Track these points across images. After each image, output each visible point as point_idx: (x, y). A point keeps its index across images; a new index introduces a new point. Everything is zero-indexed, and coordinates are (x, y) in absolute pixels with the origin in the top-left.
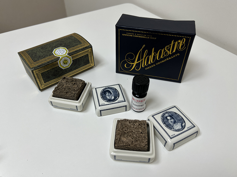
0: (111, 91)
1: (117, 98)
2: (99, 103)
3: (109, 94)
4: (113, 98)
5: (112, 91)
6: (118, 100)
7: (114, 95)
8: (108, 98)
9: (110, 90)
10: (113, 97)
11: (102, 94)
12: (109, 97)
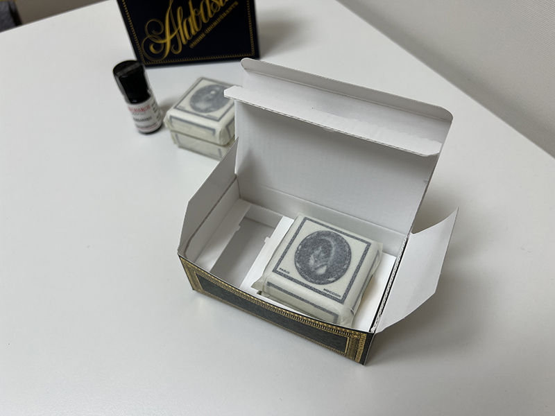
1: (331, 279)
2: (280, 261)
3: (322, 255)
4: (322, 271)
5: (337, 252)
6: (327, 287)
8: (312, 262)
10: (325, 268)
11: (304, 244)
12: (316, 261)
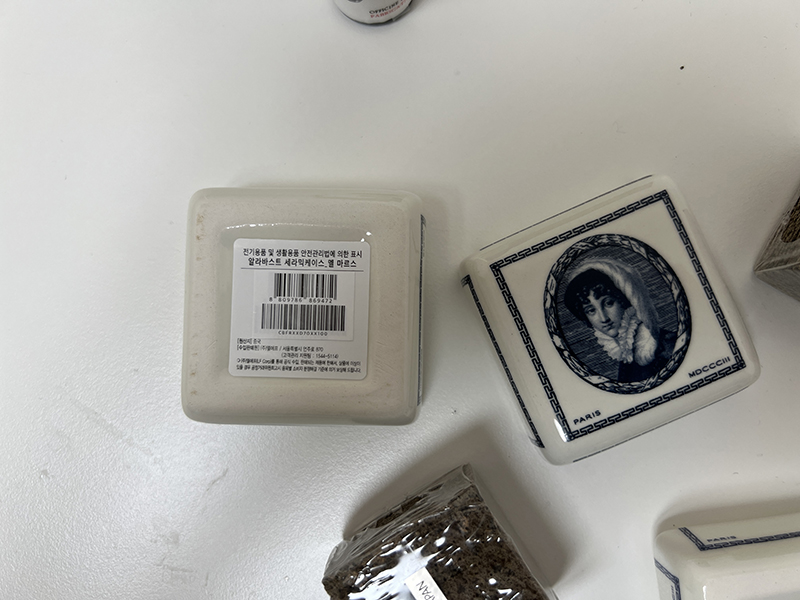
0: (619, 278)
2: (557, 406)
7: (651, 313)
9: (605, 269)
10: (646, 333)
